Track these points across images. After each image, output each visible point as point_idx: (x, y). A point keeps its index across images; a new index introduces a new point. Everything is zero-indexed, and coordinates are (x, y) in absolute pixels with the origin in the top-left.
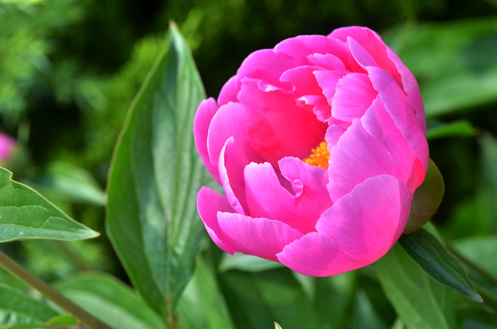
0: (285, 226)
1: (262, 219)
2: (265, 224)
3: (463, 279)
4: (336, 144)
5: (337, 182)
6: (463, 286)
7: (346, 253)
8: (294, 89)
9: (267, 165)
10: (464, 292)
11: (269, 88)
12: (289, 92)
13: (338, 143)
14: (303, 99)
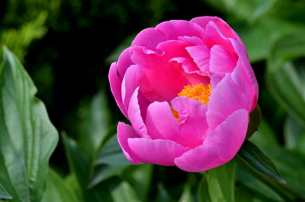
0: (173, 143)
1: (159, 140)
2: (161, 142)
3: (274, 170)
4: (215, 88)
5: (213, 111)
6: (273, 175)
7: (220, 158)
8: (164, 53)
9: (166, 103)
10: (274, 178)
11: (149, 52)
12: (161, 55)
13: (216, 87)
14: (175, 59)
